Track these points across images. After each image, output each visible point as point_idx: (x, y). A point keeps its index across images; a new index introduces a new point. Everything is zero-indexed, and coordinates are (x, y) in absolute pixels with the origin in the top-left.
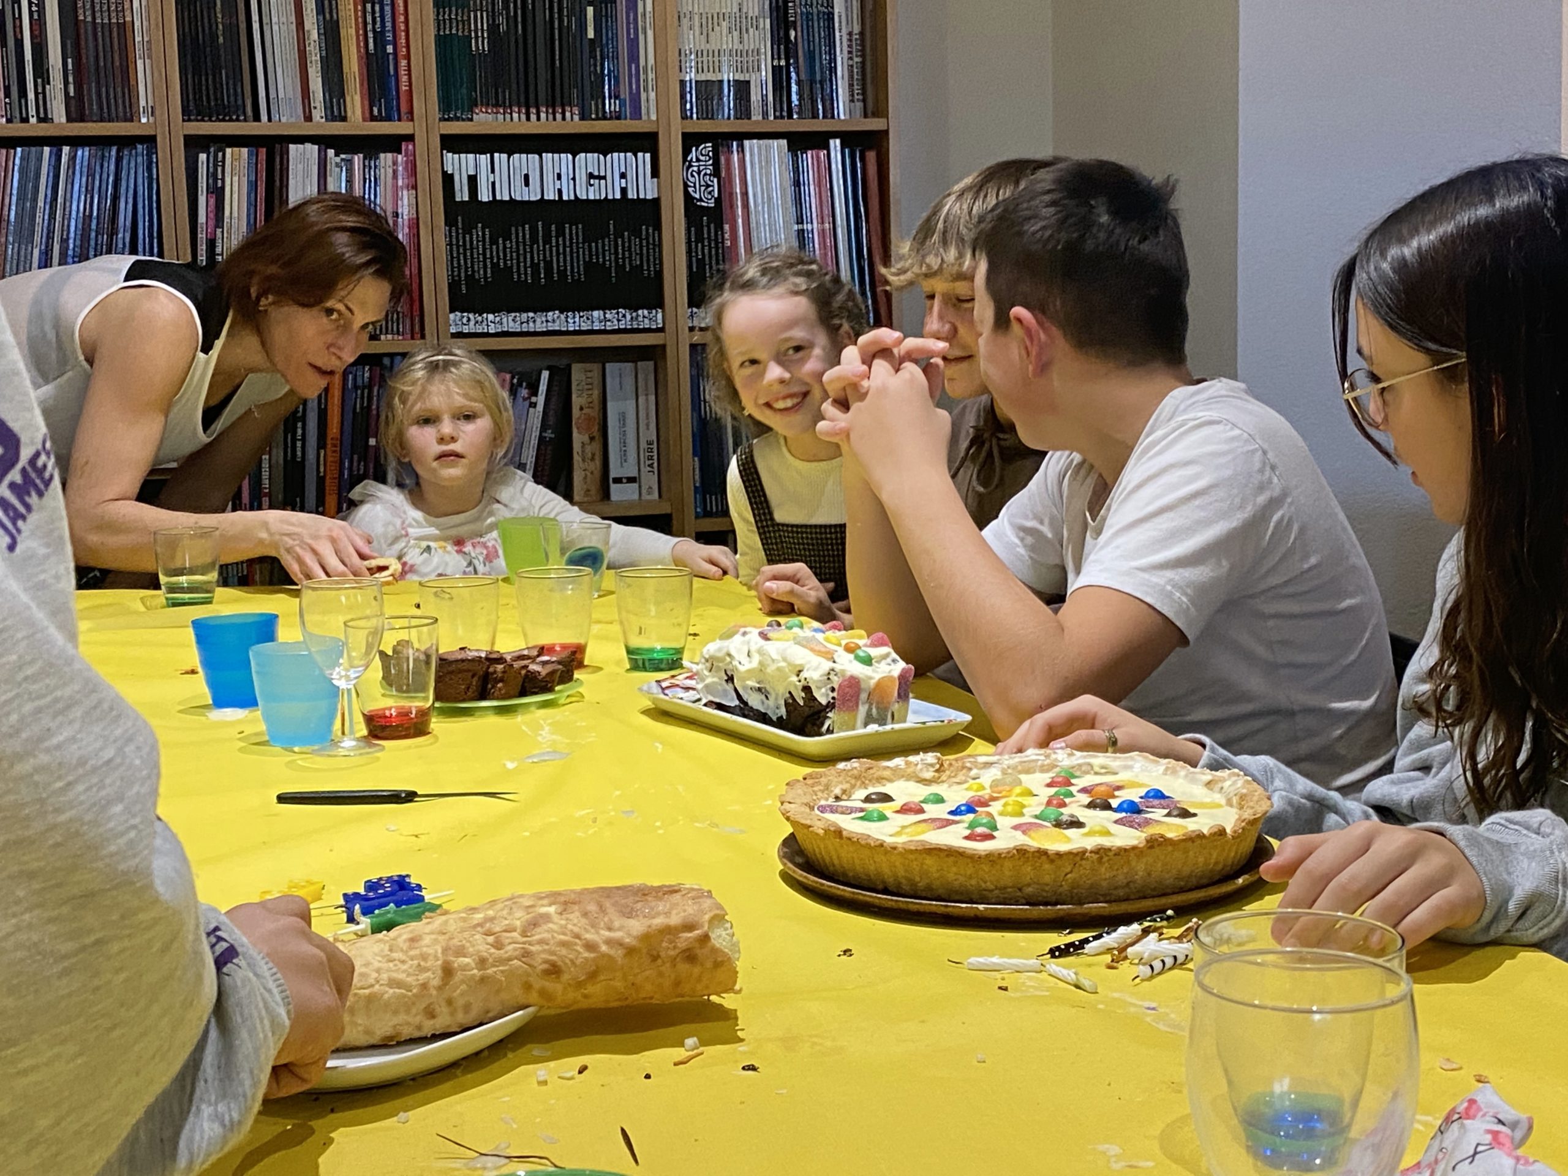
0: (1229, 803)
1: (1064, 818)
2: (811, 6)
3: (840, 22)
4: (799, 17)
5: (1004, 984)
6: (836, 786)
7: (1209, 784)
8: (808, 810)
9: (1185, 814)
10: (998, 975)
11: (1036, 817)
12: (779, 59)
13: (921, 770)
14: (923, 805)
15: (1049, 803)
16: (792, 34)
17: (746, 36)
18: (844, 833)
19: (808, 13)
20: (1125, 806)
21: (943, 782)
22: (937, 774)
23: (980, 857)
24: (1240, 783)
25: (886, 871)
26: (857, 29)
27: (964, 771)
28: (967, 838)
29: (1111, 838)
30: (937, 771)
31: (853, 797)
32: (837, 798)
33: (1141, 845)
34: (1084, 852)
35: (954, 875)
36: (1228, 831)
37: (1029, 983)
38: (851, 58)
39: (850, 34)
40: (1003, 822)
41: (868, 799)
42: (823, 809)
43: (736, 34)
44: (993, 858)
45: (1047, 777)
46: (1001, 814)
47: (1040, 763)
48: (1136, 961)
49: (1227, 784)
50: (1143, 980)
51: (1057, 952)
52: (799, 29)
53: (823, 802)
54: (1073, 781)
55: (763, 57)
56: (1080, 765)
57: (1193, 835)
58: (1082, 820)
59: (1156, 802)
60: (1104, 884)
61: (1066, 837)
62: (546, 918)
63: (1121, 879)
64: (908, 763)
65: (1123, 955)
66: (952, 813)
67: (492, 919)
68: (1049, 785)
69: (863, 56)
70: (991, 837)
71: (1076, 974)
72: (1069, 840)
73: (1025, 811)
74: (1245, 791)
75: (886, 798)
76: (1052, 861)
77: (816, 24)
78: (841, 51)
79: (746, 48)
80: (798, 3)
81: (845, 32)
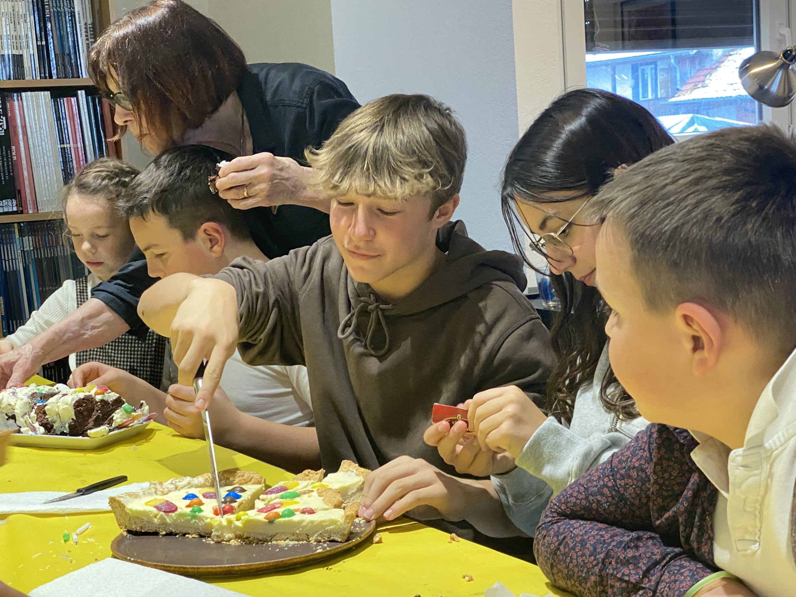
2: (60, 7)
3: (79, 17)
4: (52, 14)
12: (41, 41)
16: (49, 25)
17: (18, 26)
19: (58, 12)
26: (90, 21)
38: (87, 39)
39: (86, 24)
43: (12, 25)
52: (53, 22)
55: (30, 39)
77: (64, 19)
78: (81, 35)
79: (19, 34)
80: (51, 5)
81: (83, 23)
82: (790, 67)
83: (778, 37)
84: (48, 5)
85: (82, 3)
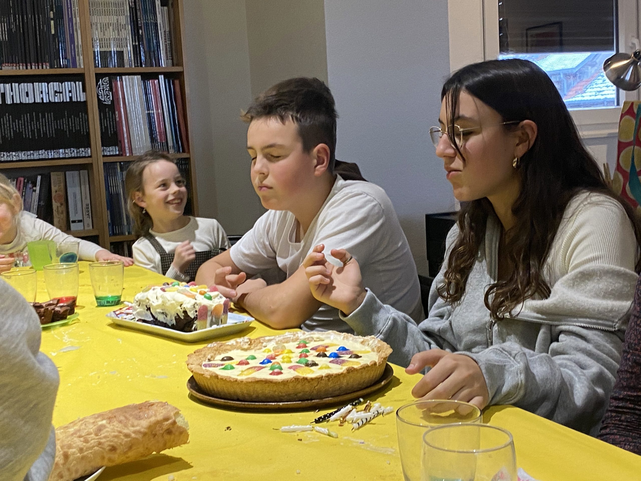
0: (373, 350)
1: (310, 362)
2: (148, 20)
3: (160, 27)
4: (143, 25)
5: (300, 438)
6: (208, 355)
7: (362, 343)
8: (200, 367)
9: (357, 357)
10: (296, 434)
11: (297, 362)
12: (135, 42)
13: (243, 345)
14: (248, 361)
15: (301, 356)
16: (140, 31)
17: (120, 32)
18: (219, 377)
19: (146, 23)
20: (333, 355)
21: (252, 349)
22: (249, 346)
23: (279, 383)
24: (376, 342)
25: (238, 391)
26: (167, 30)
27: (260, 344)
28: (271, 374)
29: (331, 370)
30: (249, 345)
31: (215, 359)
32: (209, 360)
33: (345, 372)
34: (322, 377)
35: (268, 391)
36: (377, 363)
37: (309, 436)
38: (166, 42)
39: (165, 32)
40: (285, 366)
41: (223, 360)
42: (205, 366)
43: (116, 32)
44: (285, 383)
45: (296, 344)
46: (283, 362)
47: (291, 338)
48: (351, 422)
49: (371, 342)
50: (355, 430)
51: (318, 421)
52: (143, 30)
53: (204, 363)
54: (307, 345)
55: (128, 41)
56: (308, 338)
57: (365, 366)
58: (316, 363)
59: (344, 352)
60: (331, 390)
61: (311, 370)
62: (104, 426)
63: (337, 387)
64: (237, 342)
65: (344, 420)
66: (261, 363)
67: (79, 430)
68: (298, 347)
69: (171, 41)
70: (281, 373)
71: (328, 430)
72: (313, 372)
73: (292, 360)
74: (379, 345)
75: (230, 359)
76: (309, 382)
77: (150, 27)
78: (162, 38)
79: (121, 37)
80: (142, 19)
81: (163, 31)
82: (639, 64)
83: (630, 45)
84: (140, 18)
85: (162, 18)
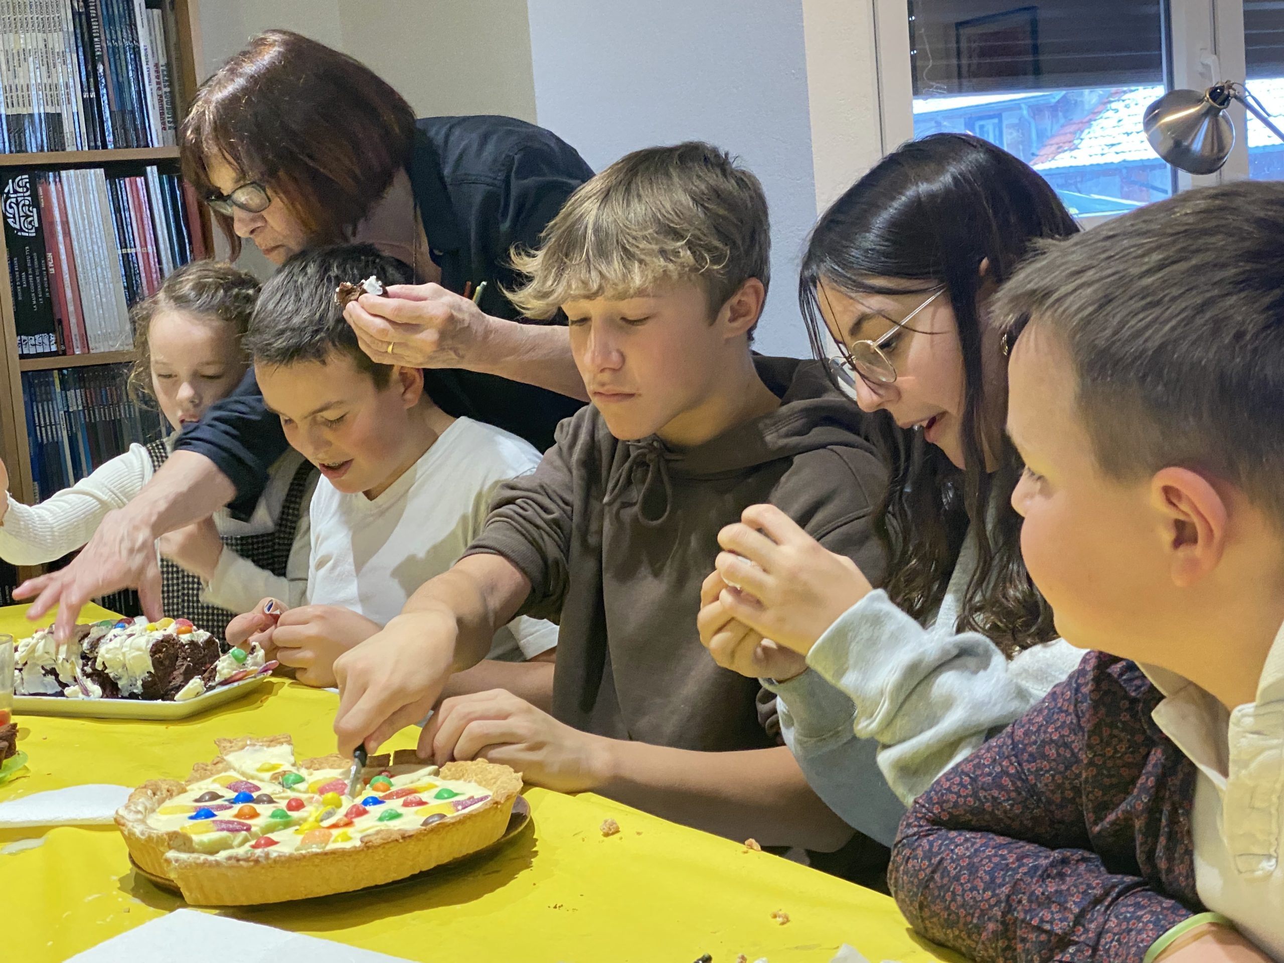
2: (117, 40)
3: (146, 55)
4: (105, 51)
12: (89, 91)
16: (100, 68)
17: (53, 70)
19: (114, 47)
26: (162, 61)
38: (159, 89)
39: (156, 65)
43: (44, 68)
52: (106, 63)
55: (72, 89)
69: (171, 85)
77: (123, 57)
78: (150, 82)
79: (55, 82)
80: (103, 38)
81: (151, 65)
82: (1221, 114)
83: (1200, 69)
84: (99, 37)
85: (150, 34)
